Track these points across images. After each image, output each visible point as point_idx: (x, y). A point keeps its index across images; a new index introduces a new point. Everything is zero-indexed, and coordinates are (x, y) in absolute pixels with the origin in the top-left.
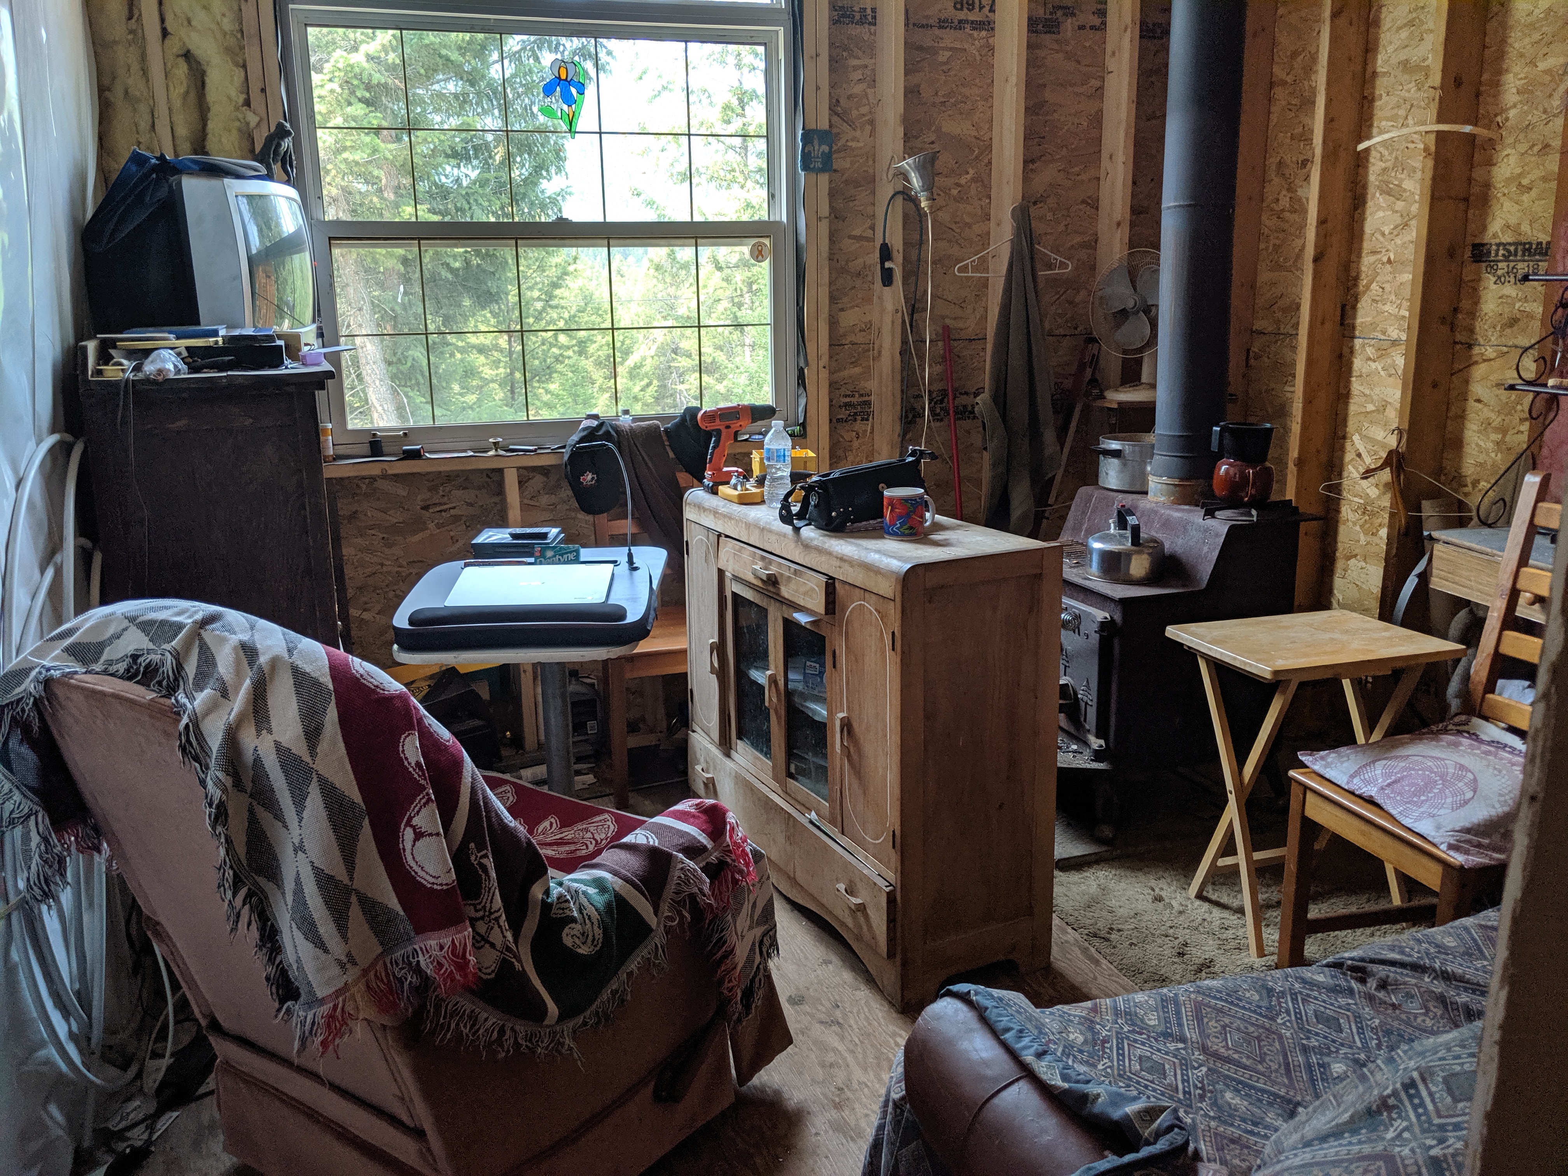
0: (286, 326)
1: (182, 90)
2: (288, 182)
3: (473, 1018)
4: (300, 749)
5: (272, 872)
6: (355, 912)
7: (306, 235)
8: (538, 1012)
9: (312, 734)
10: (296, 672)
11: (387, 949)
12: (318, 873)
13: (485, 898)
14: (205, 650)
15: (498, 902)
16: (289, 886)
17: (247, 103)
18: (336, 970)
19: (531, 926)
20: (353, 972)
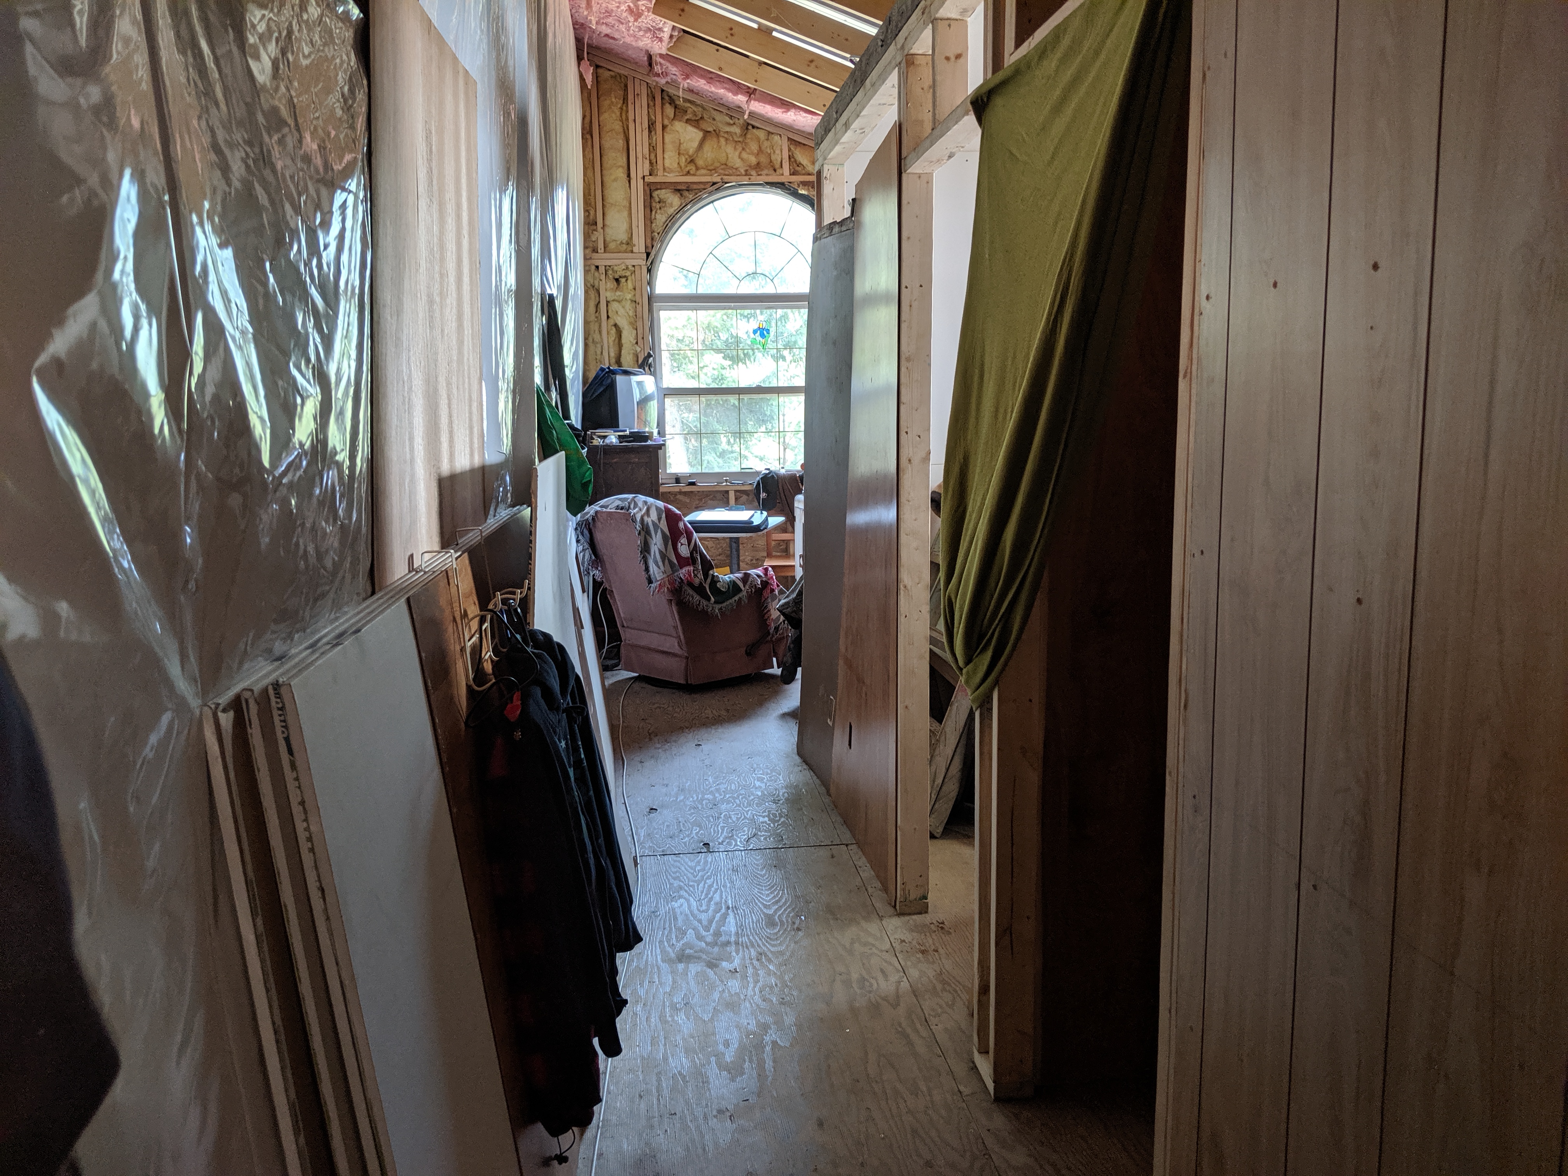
0: (647, 430)
1: (613, 339)
2: (651, 374)
3: (693, 597)
4: (657, 521)
5: (649, 552)
6: (667, 561)
7: (656, 394)
8: (709, 599)
9: (659, 519)
10: (656, 506)
11: (673, 573)
12: (659, 550)
13: (697, 566)
14: (635, 502)
15: (700, 567)
16: (652, 554)
17: (637, 343)
18: (661, 574)
19: (709, 580)
20: (665, 575)
